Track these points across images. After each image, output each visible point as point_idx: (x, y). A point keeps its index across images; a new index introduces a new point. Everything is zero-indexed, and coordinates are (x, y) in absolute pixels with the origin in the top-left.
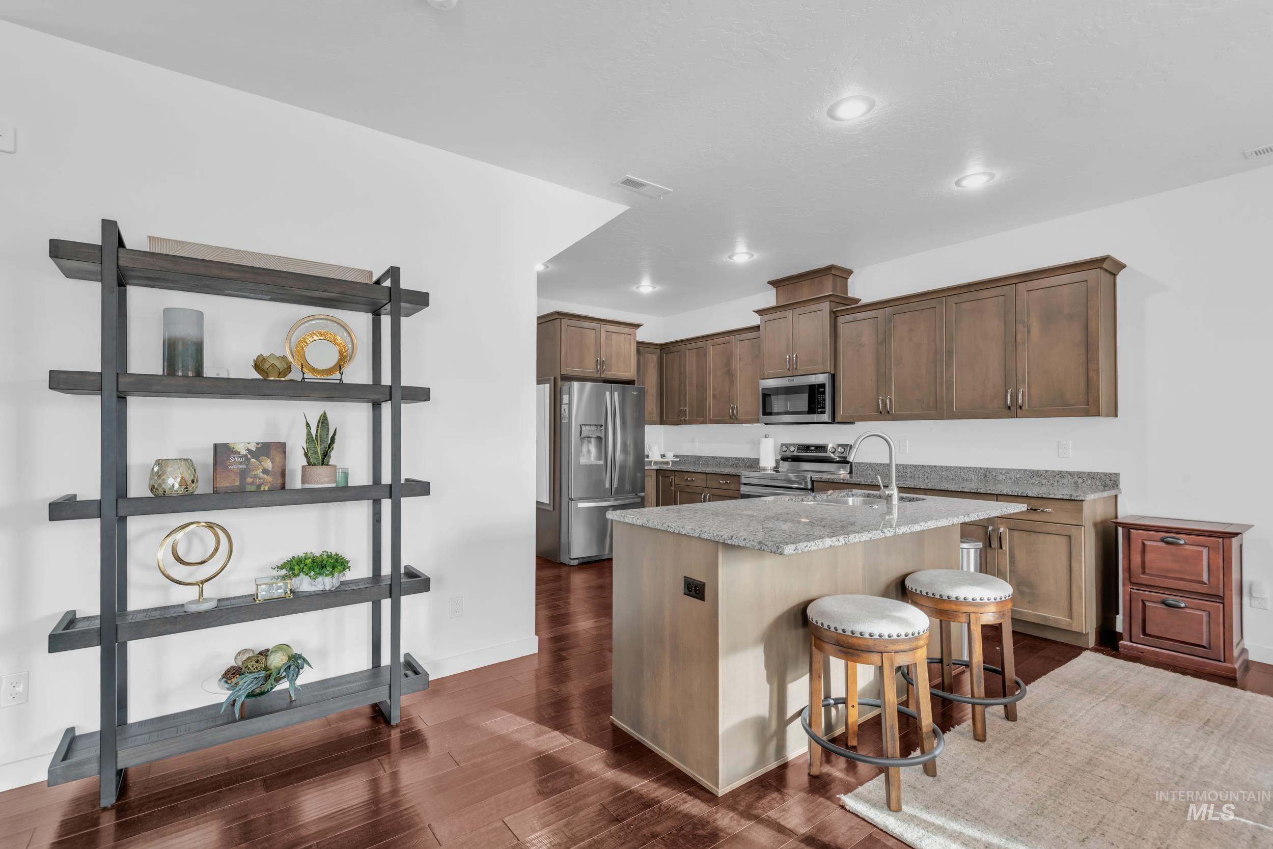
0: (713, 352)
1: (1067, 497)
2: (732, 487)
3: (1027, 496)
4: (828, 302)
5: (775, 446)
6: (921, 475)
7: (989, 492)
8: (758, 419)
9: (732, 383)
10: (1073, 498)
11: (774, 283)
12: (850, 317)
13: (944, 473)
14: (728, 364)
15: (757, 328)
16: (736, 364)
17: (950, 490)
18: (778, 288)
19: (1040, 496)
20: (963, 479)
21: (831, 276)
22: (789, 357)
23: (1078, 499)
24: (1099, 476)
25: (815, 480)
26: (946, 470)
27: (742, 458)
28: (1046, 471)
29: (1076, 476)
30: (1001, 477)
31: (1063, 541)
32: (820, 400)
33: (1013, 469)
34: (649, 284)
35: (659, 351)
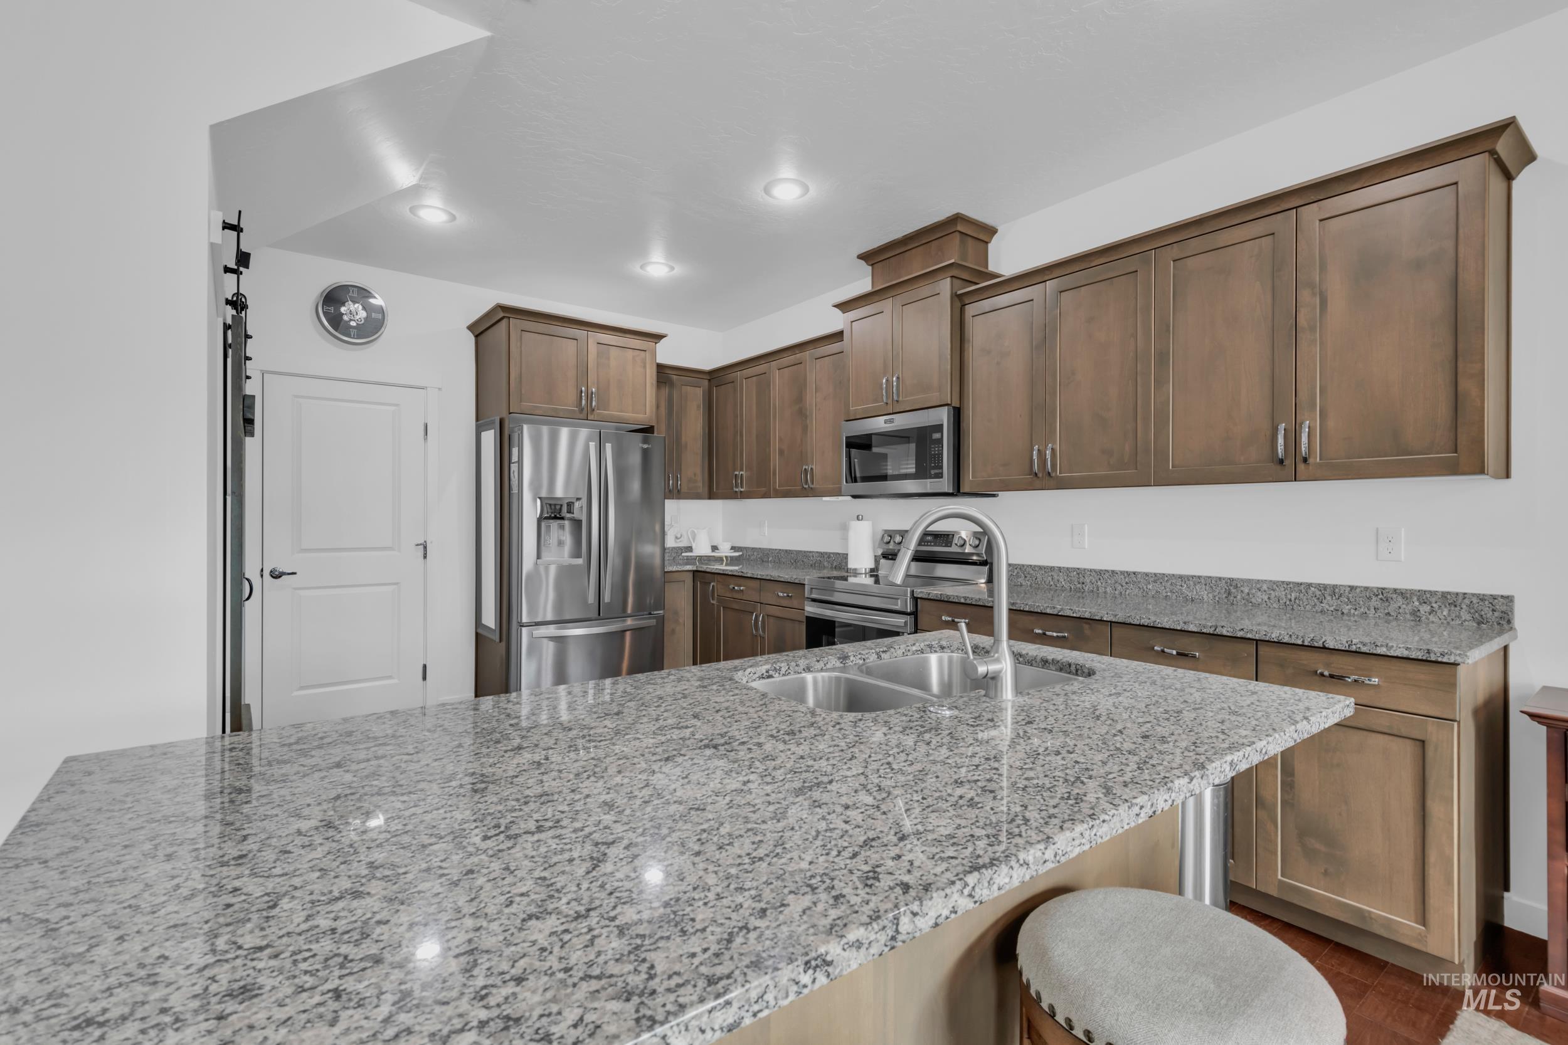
0: (779, 380)
1: (1420, 655)
2: (795, 603)
3: (1324, 648)
4: (949, 279)
5: (874, 534)
6: (1109, 590)
7: (1240, 634)
8: (840, 489)
9: (805, 429)
10: (1433, 658)
11: (865, 257)
12: (987, 304)
13: (1150, 587)
14: (799, 399)
15: (838, 336)
16: (812, 399)
17: (1159, 626)
18: (875, 266)
19: (1354, 648)
20: (1186, 599)
21: (957, 234)
22: (887, 380)
23: (1445, 660)
24: (1467, 601)
25: (919, 596)
26: (1155, 582)
27: (826, 553)
28: (1352, 588)
29: (1415, 599)
30: (1260, 597)
31: (1404, 752)
32: (935, 454)
33: (1283, 582)
34: (663, 261)
35: (706, 383)
